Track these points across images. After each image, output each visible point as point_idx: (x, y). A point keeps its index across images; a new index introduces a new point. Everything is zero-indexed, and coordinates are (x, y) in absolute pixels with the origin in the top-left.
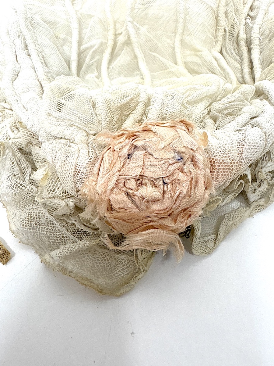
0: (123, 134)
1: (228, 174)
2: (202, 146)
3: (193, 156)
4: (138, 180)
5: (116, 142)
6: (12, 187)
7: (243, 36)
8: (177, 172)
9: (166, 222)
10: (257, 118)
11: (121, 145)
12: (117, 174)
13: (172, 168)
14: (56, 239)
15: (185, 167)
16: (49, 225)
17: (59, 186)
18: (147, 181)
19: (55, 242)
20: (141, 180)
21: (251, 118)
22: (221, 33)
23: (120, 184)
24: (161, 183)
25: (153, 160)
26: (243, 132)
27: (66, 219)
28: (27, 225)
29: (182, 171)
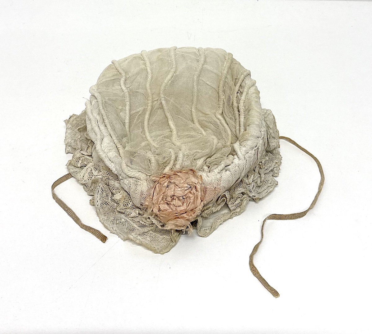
0: (164, 177)
1: (214, 194)
2: (200, 182)
3: (196, 186)
4: (172, 197)
5: (161, 180)
6: (103, 203)
7: (235, 104)
8: (189, 193)
9: (185, 215)
10: (229, 166)
11: (164, 182)
12: (163, 195)
13: (186, 192)
14: (130, 229)
15: (192, 191)
16: (126, 222)
17: (130, 202)
18: (176, 198)
19: (130, 231)
20: (173, 197)
21: (226, 166)
22: (222, 103)
23: (164, 199)
24: (182, 198)
25: (178, 188)
26: (221, 173)
27: (134, 220)
28: (115, 223)
29: (191, 193)
